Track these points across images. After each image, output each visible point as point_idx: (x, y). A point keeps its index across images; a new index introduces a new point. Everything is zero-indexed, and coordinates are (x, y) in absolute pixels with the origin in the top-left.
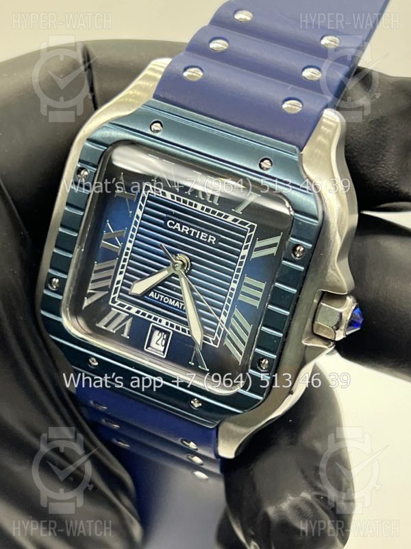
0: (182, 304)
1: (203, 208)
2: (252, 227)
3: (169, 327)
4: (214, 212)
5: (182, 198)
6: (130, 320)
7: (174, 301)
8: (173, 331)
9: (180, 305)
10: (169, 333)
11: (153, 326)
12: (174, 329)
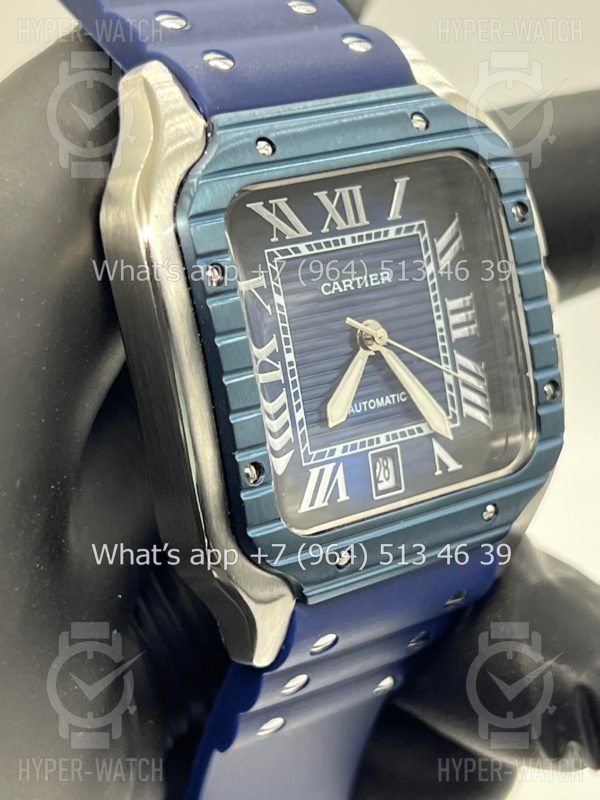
0: (393, 396)
1: (353, 239)
2: (421, 227)
3: (392, 441)
4: (369, 237)
5: (322, 241)
6: (341, 467)
7: (382, 399)
8: (398, 443)
9: (391, 399)
10: (396, 449)
11: (372, 455)
12: (400, 439)
